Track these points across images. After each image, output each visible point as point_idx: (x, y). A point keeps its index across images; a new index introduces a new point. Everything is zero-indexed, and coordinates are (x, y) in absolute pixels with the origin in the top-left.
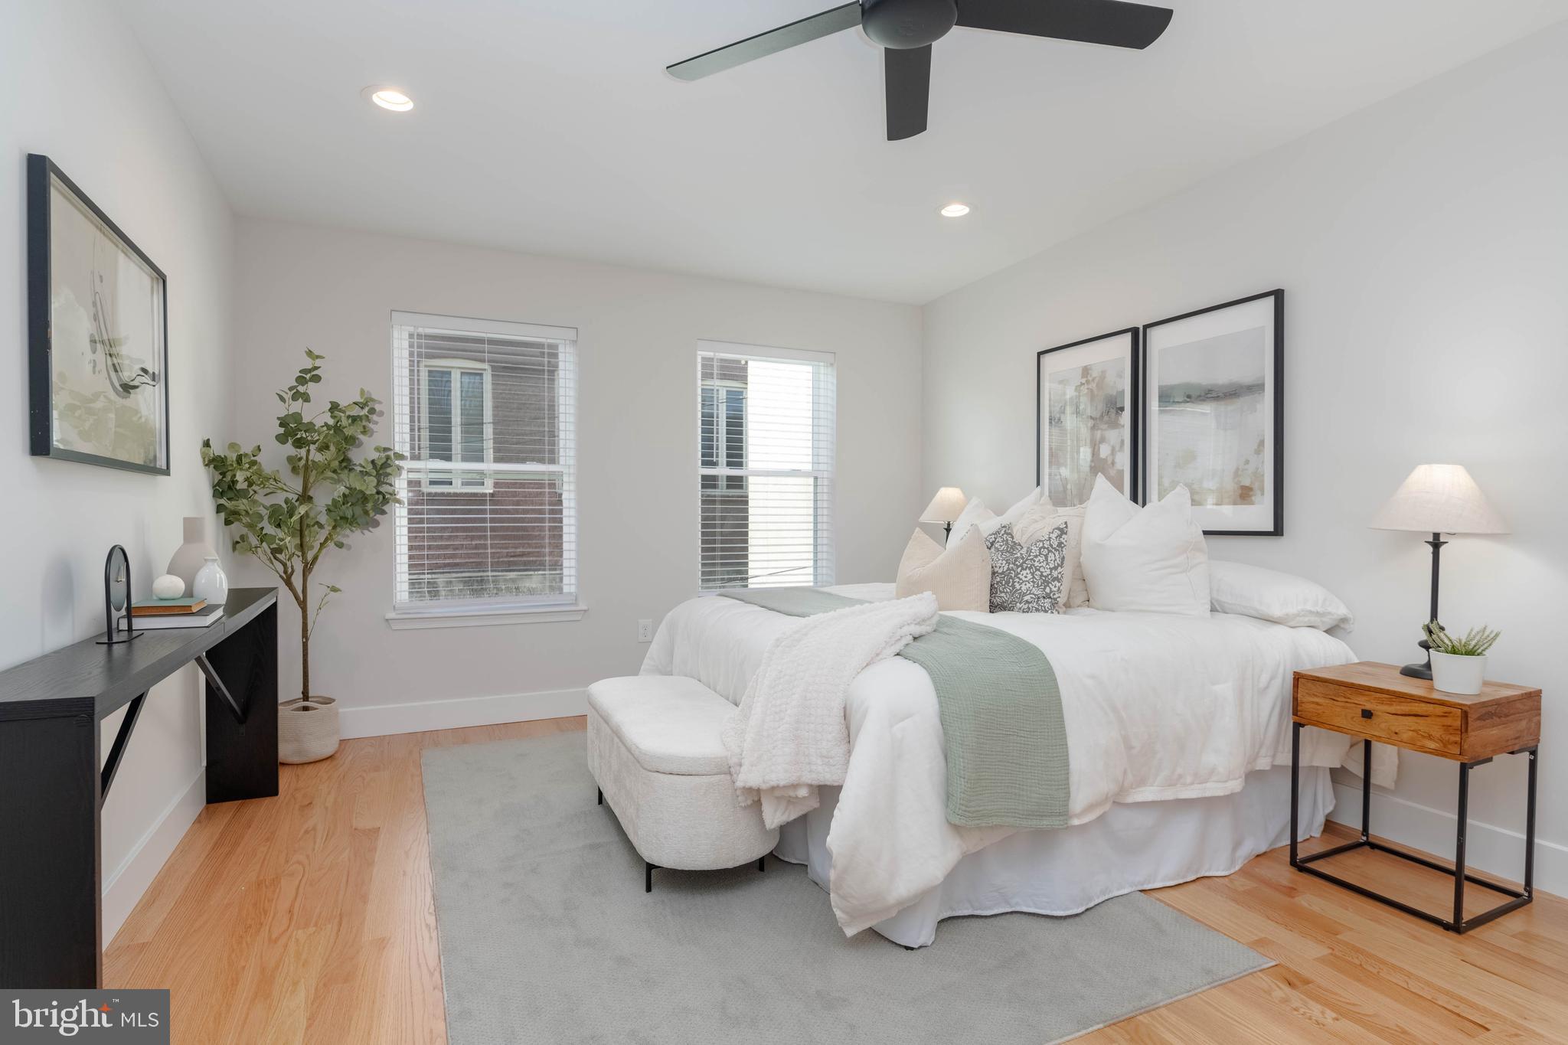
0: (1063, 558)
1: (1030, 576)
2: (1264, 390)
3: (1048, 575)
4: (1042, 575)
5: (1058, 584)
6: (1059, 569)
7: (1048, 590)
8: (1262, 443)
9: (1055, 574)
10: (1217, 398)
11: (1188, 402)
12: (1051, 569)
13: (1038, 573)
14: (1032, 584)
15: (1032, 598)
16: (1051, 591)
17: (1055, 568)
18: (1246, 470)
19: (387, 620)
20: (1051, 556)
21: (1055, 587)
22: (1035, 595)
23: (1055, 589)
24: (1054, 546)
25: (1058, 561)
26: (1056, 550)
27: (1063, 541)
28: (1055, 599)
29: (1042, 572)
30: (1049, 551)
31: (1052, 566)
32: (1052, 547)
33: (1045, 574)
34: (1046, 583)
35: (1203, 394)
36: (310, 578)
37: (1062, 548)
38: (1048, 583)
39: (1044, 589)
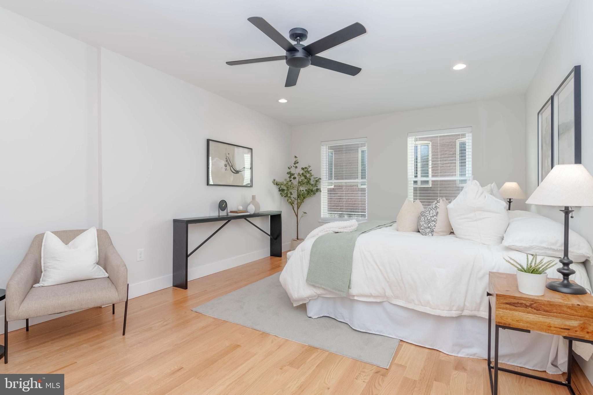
0: (437, 213)
1: (423, 219)
3: (430, 219)
4: (427, 219)
5: (434, 223)
6: (435, 217)
7: (429, 225)
9: (433, 219)
12: (431, 217)
13: (426, 218)
14: (424, 222)
15: (423, 228)
16: (431, 226)
17: (433, 217)
19: (319, 222)
20: (431, 212)
21: (433, 224)
22: (424, 227)
23: (433, 225)
24: (433, 207)
25: (435, 214)
26: (434, 209)
27: (438, 206)
28: (433, 229)
29: (427, 218)
30: (431, 209)
31: (431, 215)
32: (432, 208)
33: (429, 219)
34: (429, 222)
36: (299, 210)
37: (437, 208)
38: (430, 222)
39: (428, 225)
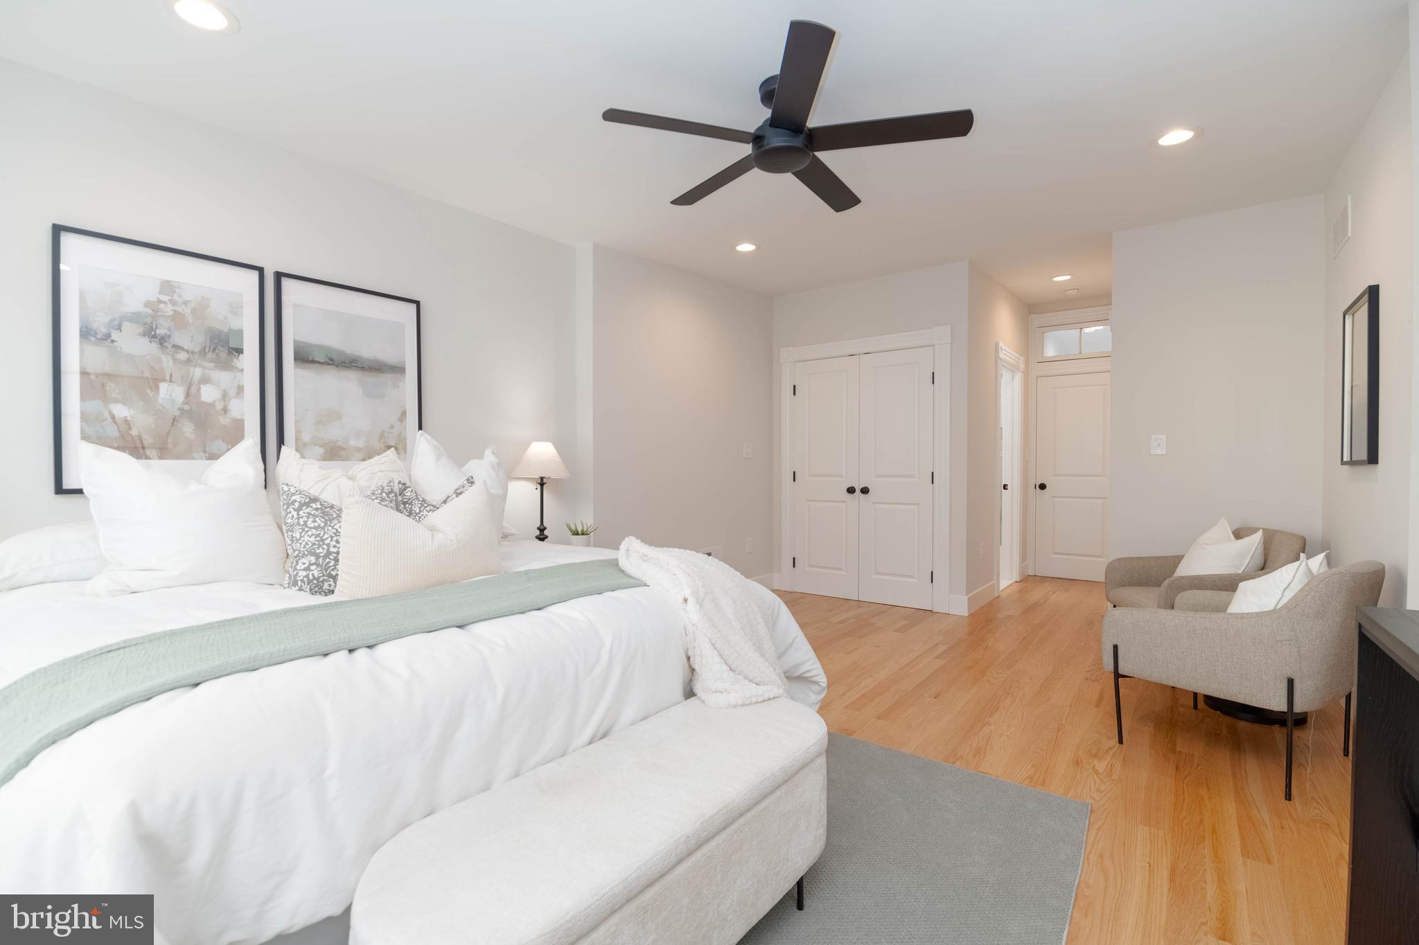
2: (405, 373)
8: (404, 414)
10: (362, 369)
11: (330, 364)
18: (392, 433)
35: (347, 361)
